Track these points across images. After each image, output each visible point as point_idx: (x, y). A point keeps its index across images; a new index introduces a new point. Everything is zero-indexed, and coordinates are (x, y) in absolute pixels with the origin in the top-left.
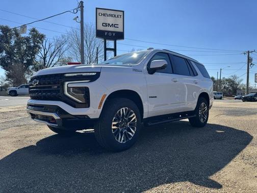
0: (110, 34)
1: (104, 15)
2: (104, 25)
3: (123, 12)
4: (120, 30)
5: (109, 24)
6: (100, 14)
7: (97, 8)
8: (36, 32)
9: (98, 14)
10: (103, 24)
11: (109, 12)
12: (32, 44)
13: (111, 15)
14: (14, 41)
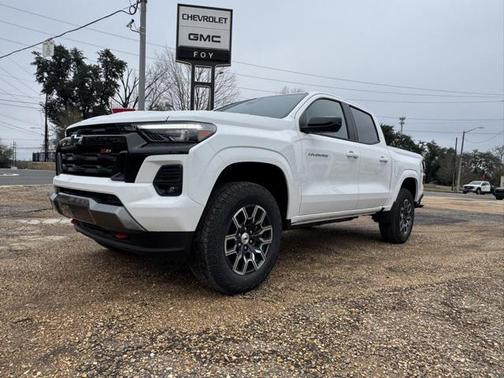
0: (203, 55)
1: (193, 17)
2: (192, 37)
3: (231, 11)
4: (223, 46)
5: (202, 36)
6: (185, 17)
7: (179, 5)
8: (111, 56)
9: (181, 17)
10: (190, 35)
11: (201, 13)
12: (103, 79)
13: (206, 18)
14: (72, 74)
